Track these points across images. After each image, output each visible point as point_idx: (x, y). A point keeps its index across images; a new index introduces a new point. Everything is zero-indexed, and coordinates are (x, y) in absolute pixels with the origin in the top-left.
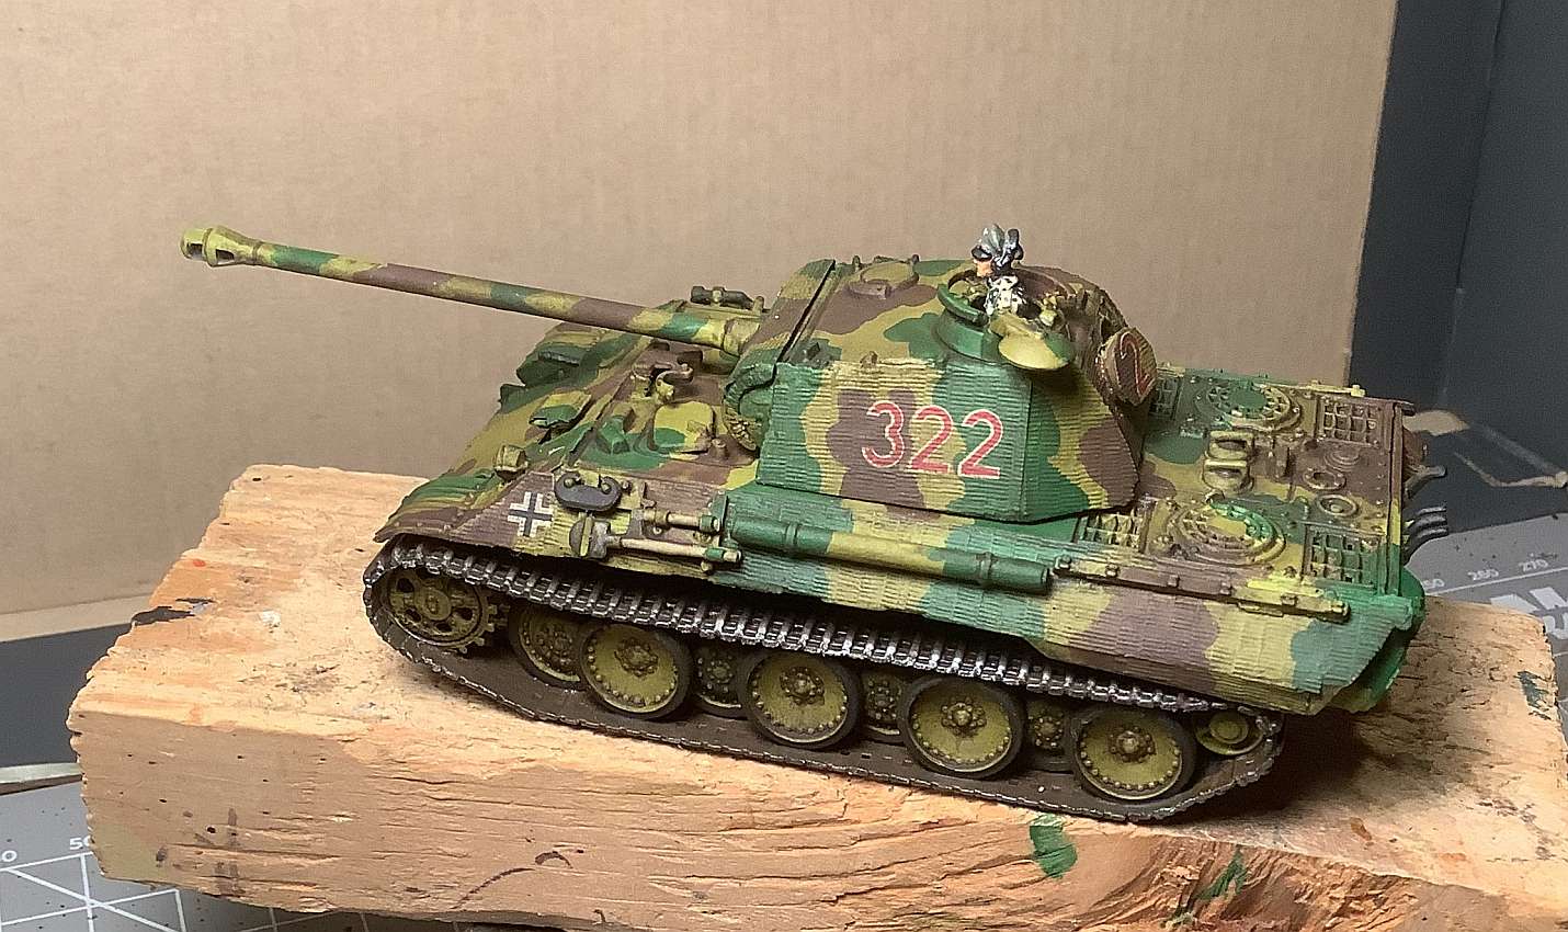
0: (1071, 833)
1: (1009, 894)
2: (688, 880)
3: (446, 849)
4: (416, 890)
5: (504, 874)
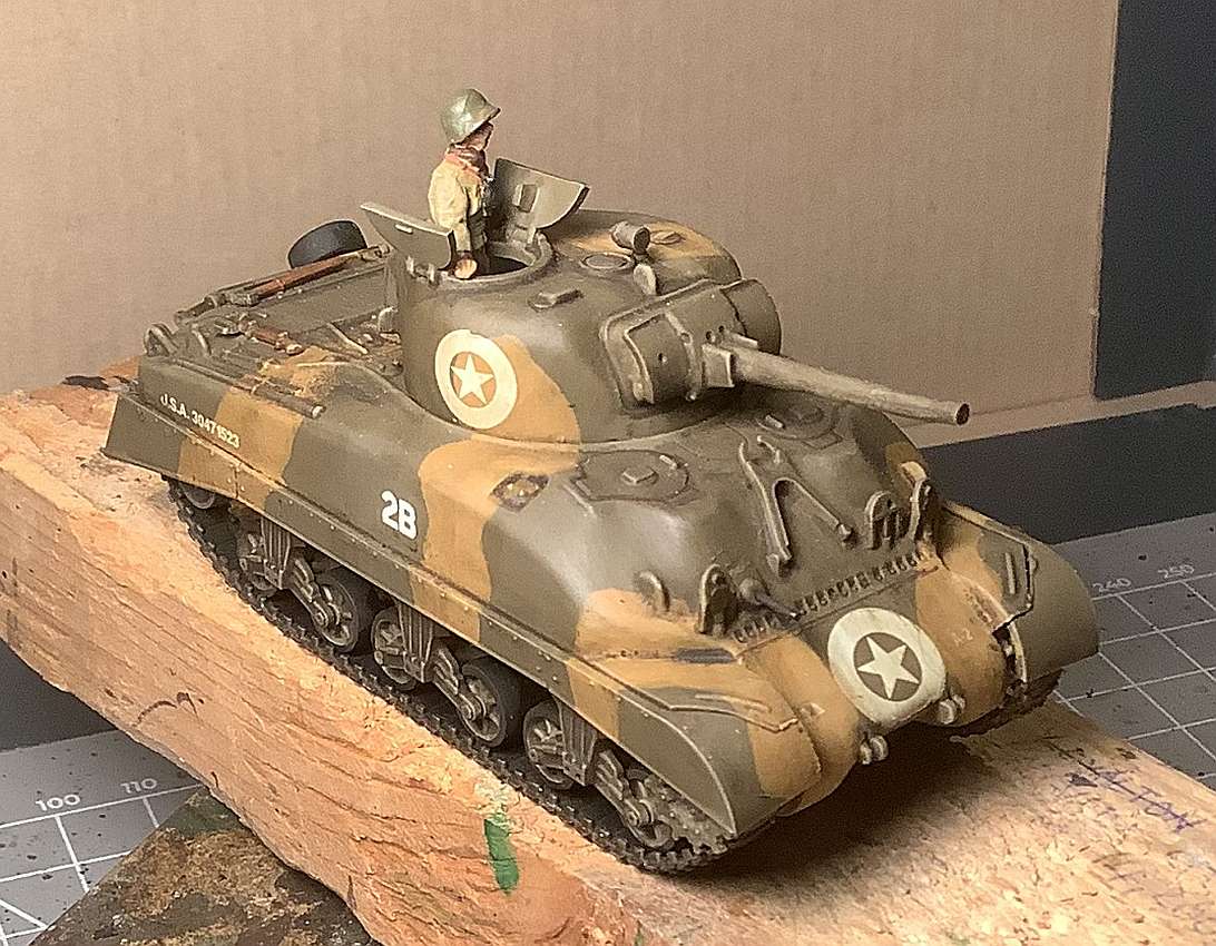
0: (514, 843)
1: (474, 896)
2: (267, 768)
3: (127, 660)
4: (111, 695)
5: (161, 703)
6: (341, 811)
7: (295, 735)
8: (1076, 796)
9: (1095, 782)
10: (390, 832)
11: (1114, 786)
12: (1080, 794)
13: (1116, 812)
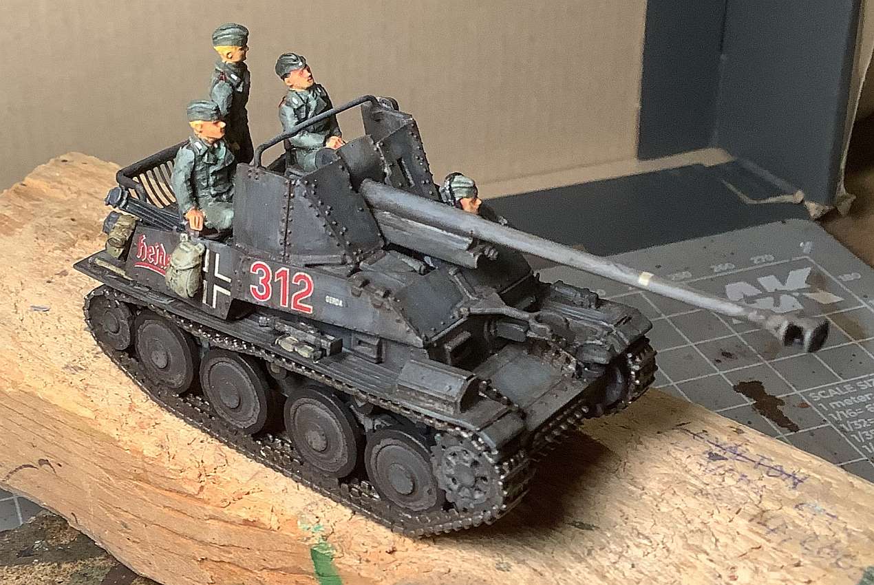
0: (337, 565)
2: (117, 511)
5: (25, 466)
6: (185, 541)
7: (142, 489)
8: (717, 469)
9: (725, 456)
10: (227, 555)
11: (738, 458)
12: (719, 467)
13: (749, 478)
